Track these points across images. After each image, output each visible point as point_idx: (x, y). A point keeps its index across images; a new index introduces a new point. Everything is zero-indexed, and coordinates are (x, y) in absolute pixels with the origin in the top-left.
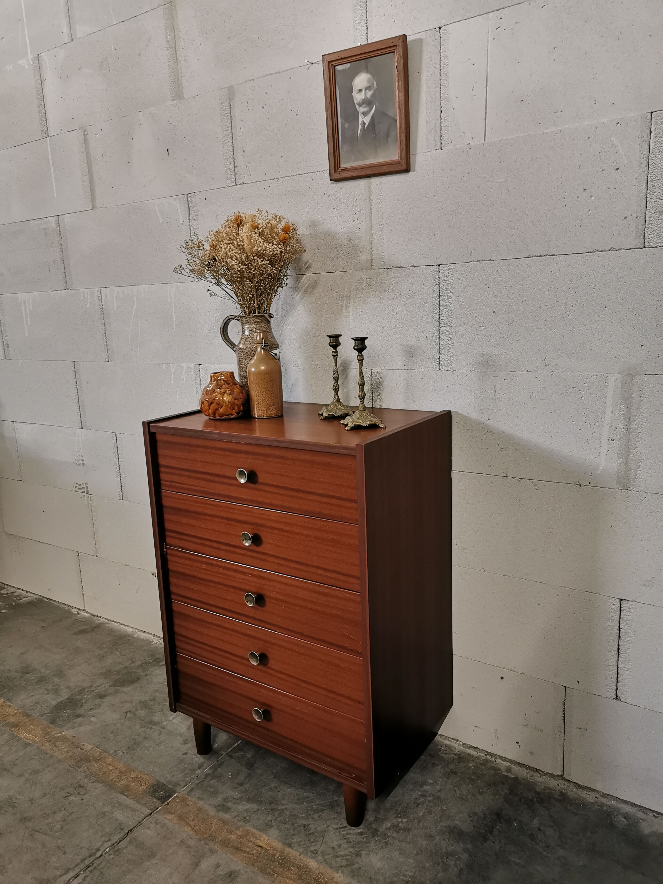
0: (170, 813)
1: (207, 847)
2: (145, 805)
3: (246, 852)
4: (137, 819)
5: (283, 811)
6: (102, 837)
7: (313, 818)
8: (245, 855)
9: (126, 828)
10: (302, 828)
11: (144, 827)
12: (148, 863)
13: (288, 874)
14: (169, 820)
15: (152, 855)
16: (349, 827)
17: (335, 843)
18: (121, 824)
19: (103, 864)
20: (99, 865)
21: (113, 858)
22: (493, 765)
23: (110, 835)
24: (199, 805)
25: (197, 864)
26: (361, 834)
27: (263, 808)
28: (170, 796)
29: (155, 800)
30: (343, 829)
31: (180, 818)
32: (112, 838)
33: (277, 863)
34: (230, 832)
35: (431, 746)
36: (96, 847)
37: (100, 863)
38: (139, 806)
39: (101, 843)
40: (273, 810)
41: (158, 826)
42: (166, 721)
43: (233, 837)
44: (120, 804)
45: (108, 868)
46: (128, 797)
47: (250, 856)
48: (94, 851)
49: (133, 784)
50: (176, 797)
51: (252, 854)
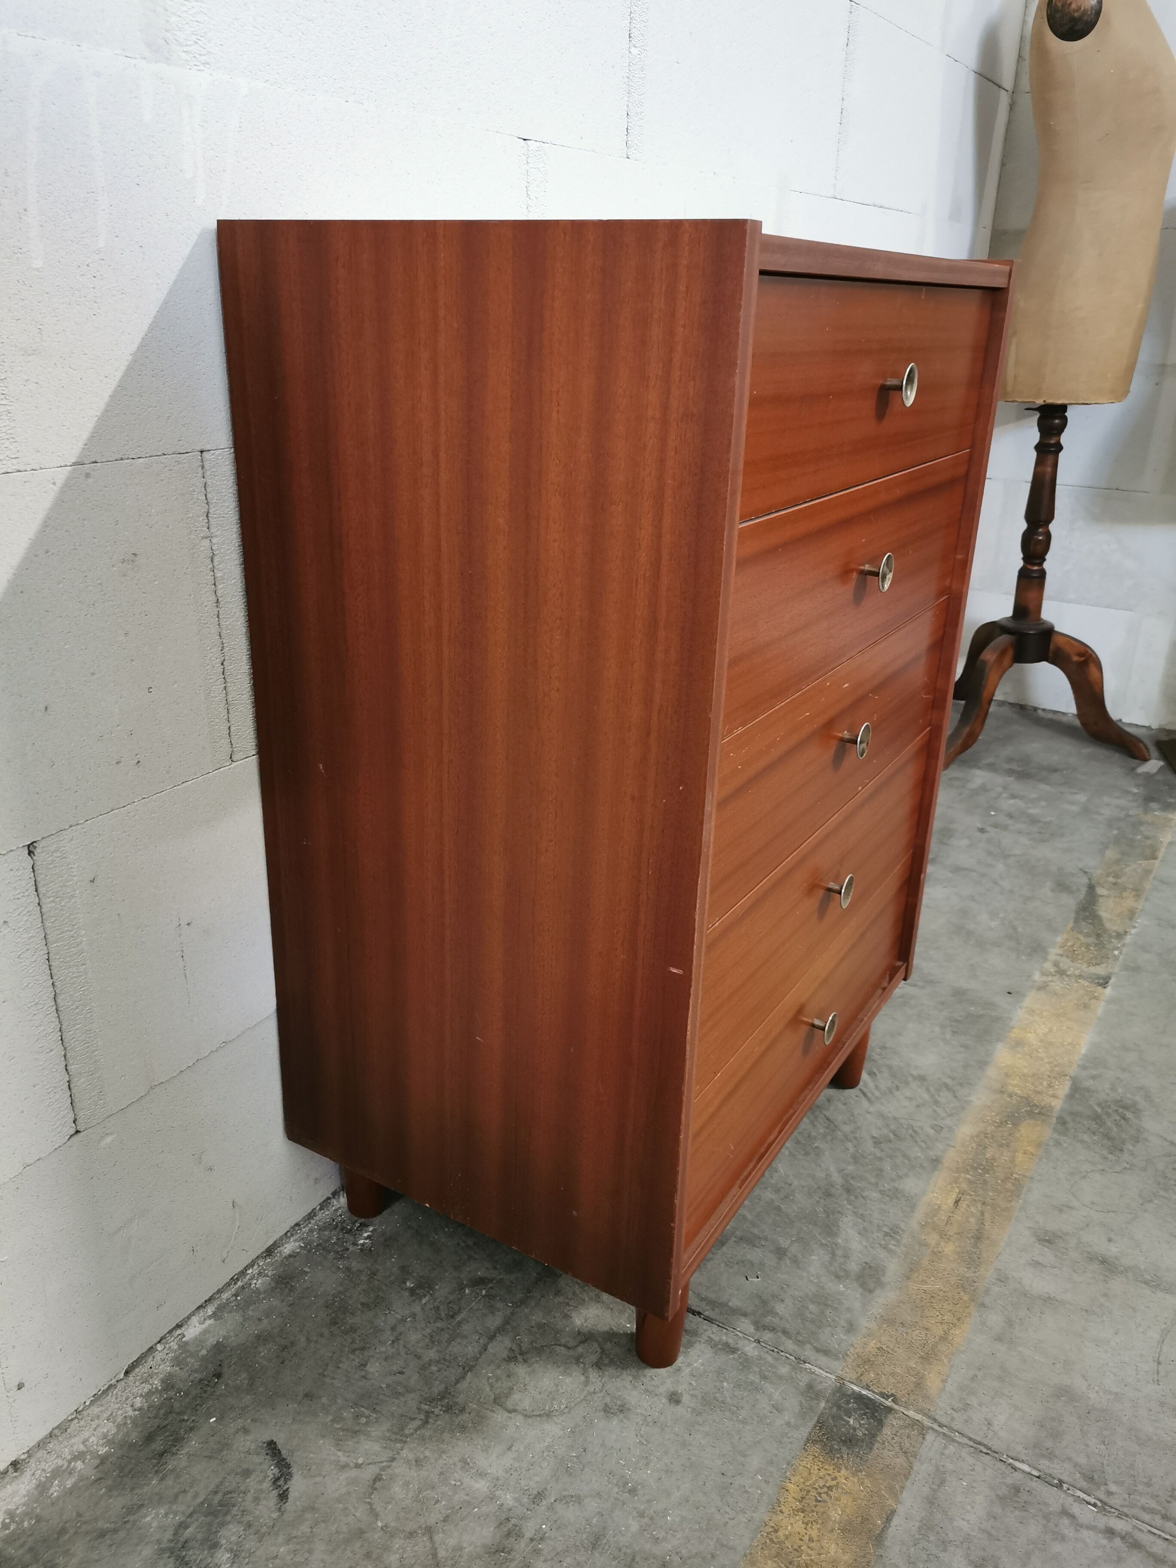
0: (919, 1385)
1: (996, 1289)
2: (910, 1455)
3: (980, 1223)
4: (971, 1460)
5: (848, 1175)
6: (1063, 1539)
7: (854, 1133)
8: (987, 1224)
9: (1009, 1481)
10: (885, 1146)
11: (990, 1434)
12: (1092, 1395)
13: (1005, 1160)
14: (944, 1381)
15: (1064, 1393)
18: (1002, 1499)
19: (1143, 1501)
20: (1152, 1511)
21: (1115, 1483)
23: (1047, 1517)
24: (873, 1325)
25: (1048, 1300)
27: (849, 1207)
28: (860, 1398)
29: (887, 1431)
30: (870, 1095)
31: (928, 1356)
32: (1055, 1507)
33: (987, 1175)
34: (937, 1255)
36: (1104, 1542)
37: (1144, 1509)
38: (922, 1469)
39: (1085, 1533)
40: (849, 1190)
41: (973, 1401)
42: (492, 1498)
43: (949, 1249)
44: (926, 1527)
45: (1148, 1484)
46: (893, 1512)
47: (987, 1216)
48: (1117, 1541)
49: (835, 1515)
50: (858, 1381)
51: (982, 1214)
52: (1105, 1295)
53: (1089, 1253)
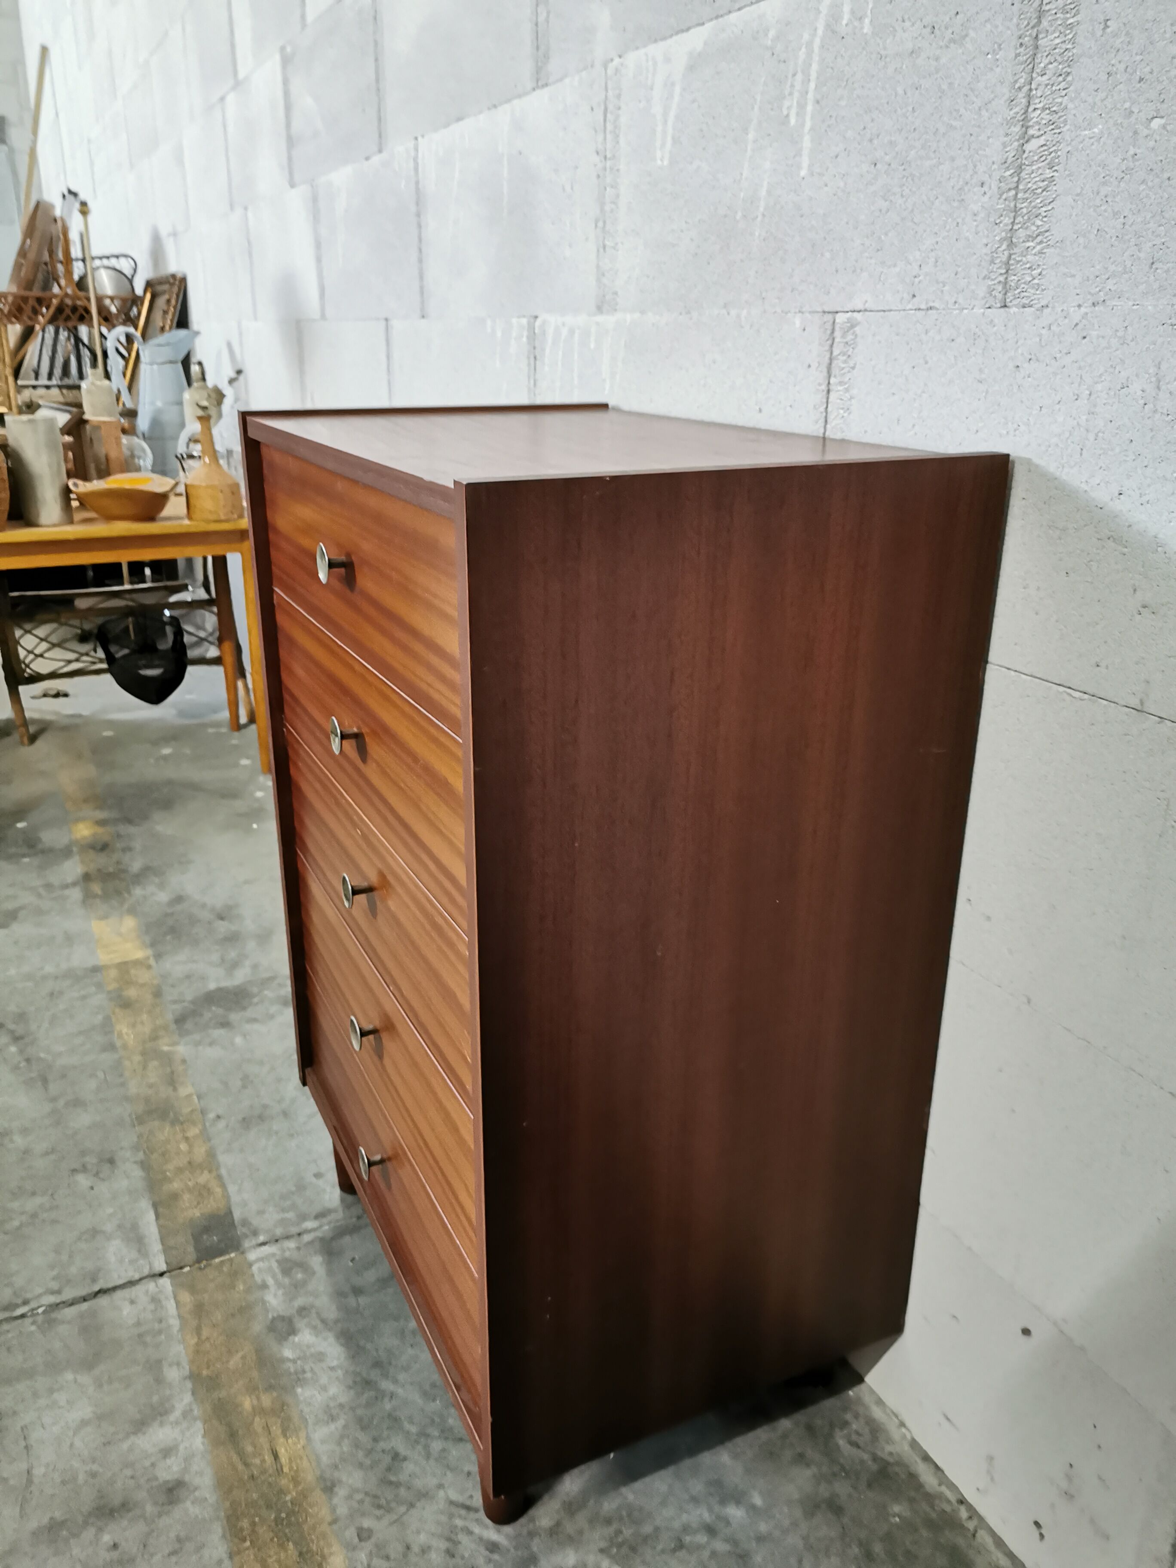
0: (192, 1288)
1: (187, 1400)
2: (168, 1250)
3: (241, 1454)
4: (131, 1274)
5: (383, 1396)
6: (54, 1279)
7: (426, 1447)
8: (235, 1458)
9: (101, 1281)
10: (387, 1459)
11: (129, 1296)
12: (71, 1377)
13: (270, 1556)
14: (178, 1302)
15: (91, 1363)
16: (482, 1515)
17: (423, 1538)
18: (100, 1271)
19: (9, 1336)
21: (32, 1332)
22: (961, 1541)
23: (69, 1281)
25: (139, 1427)
26: (493, 1547)
27: (351, 1369)
28: (221, 1253)
29: (191, 1249)
30: (463, 1512)
31: (199, 1310)
32: (66, 1290)
33: (273, 1516)
34: (252, 1389)
35: (829, 1404)
36: (28, 1295)
37: (7, 1332)
38: (156, 1248)
39: (41, 1292)
40: (368, 1383)
41: (150, 1307)
43: (247, 1403)
44: (135, 1227)
45: (8, 1349)
46: (157, 1219)
47: (241, 1467)
48: (19, 1301)
49: (186, 1196)
50: (231, 1260)
51: (246, 1465)
52: (94, 1475)
53: (129, 1511)
